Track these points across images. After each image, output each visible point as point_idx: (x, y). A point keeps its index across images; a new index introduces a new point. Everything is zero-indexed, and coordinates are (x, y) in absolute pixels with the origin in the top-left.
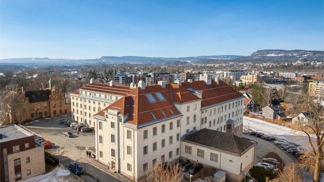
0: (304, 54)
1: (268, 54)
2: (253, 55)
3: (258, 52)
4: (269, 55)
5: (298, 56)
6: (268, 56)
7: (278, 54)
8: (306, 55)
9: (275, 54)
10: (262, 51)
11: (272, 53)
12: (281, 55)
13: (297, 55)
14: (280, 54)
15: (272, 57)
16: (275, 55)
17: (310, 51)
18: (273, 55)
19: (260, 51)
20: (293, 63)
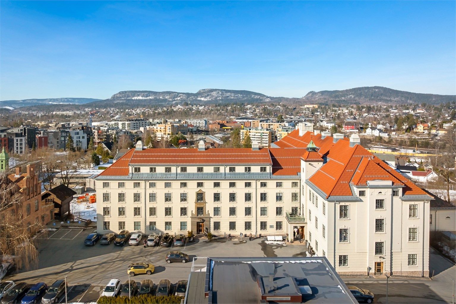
0: (177, 97)
1: (134, 96)
2: (114, 97)
3: (120, 93)
4: (136, 98)
5: (171, 100)
6: (134, 100)
7: (147, 97)
8: (179, 98)
9: (142, 97)
10: (126, 92)
11: (138, 95)
12: (151, 98)
13: (169, 98)
14: (149, 96)
15: (139, 100)
16: (144, 98)
17: (183, 93)
18: (140, 98)
19: (123, 92)
20: (173, 108)
